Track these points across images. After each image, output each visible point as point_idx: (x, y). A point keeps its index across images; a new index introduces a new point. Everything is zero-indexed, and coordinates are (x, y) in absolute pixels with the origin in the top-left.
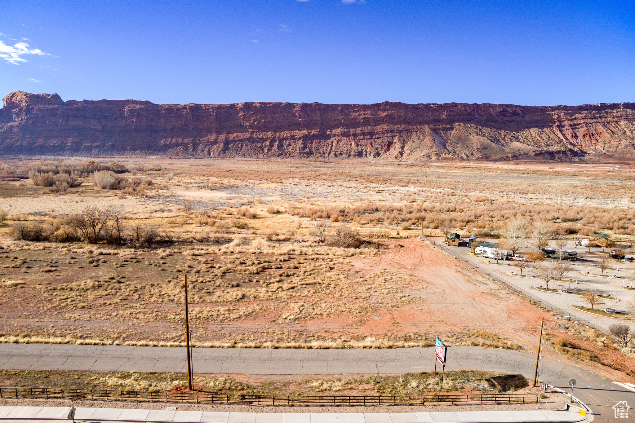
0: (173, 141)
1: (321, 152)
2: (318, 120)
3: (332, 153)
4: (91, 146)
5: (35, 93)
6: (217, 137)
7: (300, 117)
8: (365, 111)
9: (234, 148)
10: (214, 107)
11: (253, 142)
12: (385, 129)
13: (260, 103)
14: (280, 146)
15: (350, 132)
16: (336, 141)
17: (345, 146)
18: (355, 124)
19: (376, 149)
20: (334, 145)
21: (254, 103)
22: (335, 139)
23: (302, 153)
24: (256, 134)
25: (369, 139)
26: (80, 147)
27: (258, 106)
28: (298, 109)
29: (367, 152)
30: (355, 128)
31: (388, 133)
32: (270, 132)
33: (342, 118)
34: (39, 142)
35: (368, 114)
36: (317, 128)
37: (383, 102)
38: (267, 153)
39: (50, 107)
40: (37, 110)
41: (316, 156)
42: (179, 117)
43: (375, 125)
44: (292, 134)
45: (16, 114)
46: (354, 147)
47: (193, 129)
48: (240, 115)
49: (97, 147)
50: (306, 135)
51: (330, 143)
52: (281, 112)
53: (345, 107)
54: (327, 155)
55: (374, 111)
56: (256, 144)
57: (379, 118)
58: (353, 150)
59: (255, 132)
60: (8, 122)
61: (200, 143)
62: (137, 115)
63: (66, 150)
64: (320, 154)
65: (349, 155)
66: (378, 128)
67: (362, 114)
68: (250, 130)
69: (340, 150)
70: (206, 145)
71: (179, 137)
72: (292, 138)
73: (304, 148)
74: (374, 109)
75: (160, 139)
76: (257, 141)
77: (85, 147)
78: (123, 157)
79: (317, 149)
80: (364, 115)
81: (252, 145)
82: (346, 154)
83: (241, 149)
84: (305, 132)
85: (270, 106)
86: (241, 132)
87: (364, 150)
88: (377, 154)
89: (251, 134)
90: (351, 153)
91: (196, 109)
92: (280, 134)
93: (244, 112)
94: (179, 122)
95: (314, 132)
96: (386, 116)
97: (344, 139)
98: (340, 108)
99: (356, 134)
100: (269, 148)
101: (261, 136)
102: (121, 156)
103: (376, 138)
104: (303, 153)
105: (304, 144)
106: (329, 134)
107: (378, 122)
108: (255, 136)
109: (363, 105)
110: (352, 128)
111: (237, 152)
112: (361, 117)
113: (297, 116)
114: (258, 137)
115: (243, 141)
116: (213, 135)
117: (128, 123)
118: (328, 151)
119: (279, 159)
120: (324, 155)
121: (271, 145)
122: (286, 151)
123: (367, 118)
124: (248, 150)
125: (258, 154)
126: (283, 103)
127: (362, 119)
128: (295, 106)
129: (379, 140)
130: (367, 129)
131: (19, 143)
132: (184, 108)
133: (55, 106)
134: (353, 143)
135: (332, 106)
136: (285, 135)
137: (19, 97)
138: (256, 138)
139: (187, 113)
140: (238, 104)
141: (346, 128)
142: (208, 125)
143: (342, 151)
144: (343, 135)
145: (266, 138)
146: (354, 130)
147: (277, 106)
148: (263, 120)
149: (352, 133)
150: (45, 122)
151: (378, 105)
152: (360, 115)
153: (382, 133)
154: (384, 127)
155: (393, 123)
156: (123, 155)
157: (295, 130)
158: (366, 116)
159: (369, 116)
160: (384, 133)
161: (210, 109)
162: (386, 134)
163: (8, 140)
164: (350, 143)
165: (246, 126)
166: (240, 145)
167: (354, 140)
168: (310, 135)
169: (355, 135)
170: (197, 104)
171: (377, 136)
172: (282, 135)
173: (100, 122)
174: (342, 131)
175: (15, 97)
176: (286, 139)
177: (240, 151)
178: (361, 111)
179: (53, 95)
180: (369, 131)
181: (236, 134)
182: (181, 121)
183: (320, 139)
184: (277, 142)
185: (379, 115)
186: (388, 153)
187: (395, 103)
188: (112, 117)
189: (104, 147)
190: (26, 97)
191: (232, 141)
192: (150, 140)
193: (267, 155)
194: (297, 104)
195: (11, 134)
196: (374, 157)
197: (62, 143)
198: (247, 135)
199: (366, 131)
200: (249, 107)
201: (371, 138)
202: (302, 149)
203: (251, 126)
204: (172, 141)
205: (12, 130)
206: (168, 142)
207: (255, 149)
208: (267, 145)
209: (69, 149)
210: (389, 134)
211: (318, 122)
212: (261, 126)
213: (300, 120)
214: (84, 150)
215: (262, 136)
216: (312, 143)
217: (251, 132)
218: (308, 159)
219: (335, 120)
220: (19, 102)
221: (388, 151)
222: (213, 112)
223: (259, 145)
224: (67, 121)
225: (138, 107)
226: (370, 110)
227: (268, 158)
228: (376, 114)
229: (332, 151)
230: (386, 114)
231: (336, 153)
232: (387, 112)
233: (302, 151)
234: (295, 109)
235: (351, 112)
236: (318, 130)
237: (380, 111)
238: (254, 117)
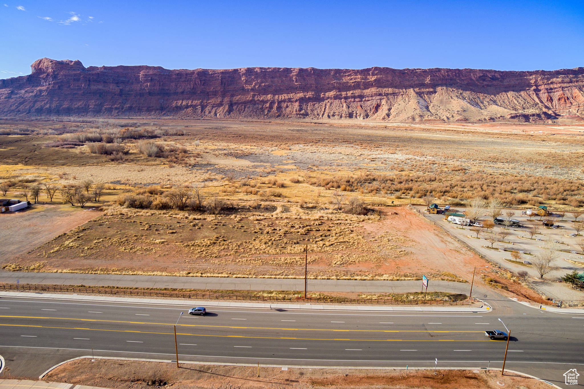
0: (184, 104)
1: (316, 113)
2: (313, 84)
3: (326, 115)
4: (111, 108)
5: (59, 60)
6: (223, 99)
7: (296, 81)
8: (356, 75)
9: (237, 110)
10: (219, 71)
11: (255, 105)
12: (374, 93)
13: (261, 68)
14: (279, 108)
15: (341, 95)
16: (329, 103)
17: (337, 108)
18: (347, 88)
19: (366, 111)
20: (327, 107)
21: (255, 68)
22: (328, 102)
23: (299, 114)
24: (257, 97)
25: (359, 101)
26: (102, 109)
27: (259, 71)
28: (295, 73)
29: (357, 114)
30: (346, 91)
31: (376, 96)
32: (270, 95)
33: (335, 82)
34: (66, 105)
35: (358, 78)
36: (312, 91)
37: (372, 68)
38: (267, 114)
39: (73, 72)
40: (62, 75)
41: (311, 117)
42: (188, 81)
43: (365, 88)
44: (289, 97)
45: (44, 79)
46: (345, 109)
47: (201, 92)
48: (242, 79)
49: (116, 108)
50: (302, 98)
51: (324, 105)
52: (280, 77)
53: (338, 72)
54: (321, 116)
55: (364, 75)
56: (257, 106)
57: (368, 82)
58: (344, 112)
59: (256, 95)
60: (37, 86)
61: (208, 105)
62: (151, 80)
63: (90, 111)
64: (314, 115)
65: (341, 117)
66: (367, 92)
68: (252, 93)
69: (332, 112)
70: (213, 107)
71: (188, 99)
72: (290, 100)
73: (301, 110)
74: (364, 74)
75: (172, 102)
76: (258, 103)
77: (106, 108)
78: (140, 117)
79: (312, 111)
80: (354, 79)
81: (253, 107)
82: (338, 115)
83: (244, 111)
84: (301, 95)
85: (269, 71)
86: (244, 95)
87: (354, 112)
88: (366, 115)
89: (253, 97)
90: (343, 115)
91: (203, 74)
92: (278, 97)
93: (246, 77)
94: (189, 86)
95: (309, 94)
96: (375, 80)
97: (337, 102)
98: (332, 73)
99: (347, 96)
100: (269, 110)
101: (262, 98)
103: (365, 101)
104: (300, 114)
105: (300, 106)
106: (323, 97)
107: (367, 85)
108: (256, 99)
109: (354, 70)
110: (344, 91)
111: (240, 114)
112: (352, 81)
113: (294, 81)
114: (258, 100)
115: (245, 103)
116: (219, 98)
117: (143, 87)
118: (322, 113)
119: (278, 121)
120: (318, 116)
121: (271, 107)
122: (284, 112)
123: (358, 82)
124: (250, 112)
125: (259, 115)
126: (281, 68)
127: (353, 83)
128: (292, 71)
129: (368, 102)
130: (357, 92)
131: (48, 106)
132: (193, 72)
133: (78, 72)
134: (345, 105)
135: (326, 70)
136: (283, 98)
137: (45, 64)
139: (196, 78)
140: (240, 70)
141: (339, 92)
142: (214, 88)
143: (334, 113)
144: (336, 97)
145: (266, 101)
146: (345, 93)
147: (276, 71)
148: (263, 84)
149: (343, 96)
150: (69, 86)
151: (368, 70)
152: (351, 79)
153: (371, 96)
154: (373, 90)
155: (381, 87)
156: (139, 116)
157: (292, 93)
158: (356, 80)
159: (359, 80)
160: (373, 96)
161: (216, 74)
162: (374, 97)
163: (38, 103)
164: (341, 105)
165: (248, 89)
166: (243, 107)
167: (346, 102)
168: (305, 97)
169: (346, 98)
170: (204, 69)
171: (367, 99)
172: (280, 98)
173: (118, 86)
174: (335, 94)
175: (42, 64)
176: (284, 101)
177: (243, 112)
178: (352, 75)
179: (75, 62)
180: (359, 94)
181: (239, 96)
182: (190, 85)
183: (315, 101)
184: (276, 105)
185: (369, 79)
186: (376, 115)
187: (384, 68)
188: (129, 81)
189: (122, 108)
190: (52, 64)
191: (235, 103)
192: (163, 102)
193: (267, 116)
194: (294, 69)
195: (41, 98)
196: (364, 119)
197: (85, 105)
198: (249, 97)
199: (357, 95)
200: (251, 72)
201: (361, 101)
202: (299, 111)
203: (252, 90)
204: (182, 103)
205: (41, 93)
206: (179, 104)
207: (257, 111)
208: (267, 107)
209: (92, 111)
210: (378, 97)
211: (313, 85)
212: (262, 89)
213: (296, 84)
214: (105, 112)
216: (308, 105)
217: (253, 95)
218: (304, 120)
219: (328, 84)
220: (46, 68)
221: (376, 113)
222: (218, 76)
223: (260, 106)
224: (89, 85)
225: (151, 72)
226: (360, 74)
227: (268, 119)
228: (366, 79)
229: (325, 112)
230: (375, 78)
231: (329, 114)
232: (376, 76)
233: (298, 112)
234: (292, 74)
235: (343, 76)
236: (313, 94)
237: (370, 75)
238: (255, 81)
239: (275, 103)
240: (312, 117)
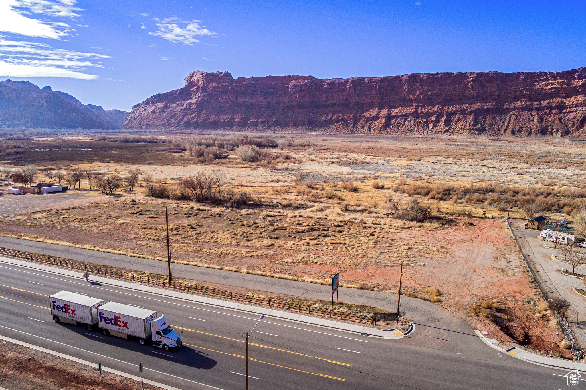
0: (334, 117)
1: (496, 128)
2: (495, 92)
3: (509, 130)
4: (257, 122)
5: (210, 72)
6: (379, 112)
7: (473, 89)
8: (554, 80)
9: (396, 124)
10: (377, 79)
11: (417, 118)
12: (579, 102)
13: (427, 74)
14: (448, 122)
15: (532, 105)
16: (515, 116)
17: (526, 122)
18: (541, 96)
19: (566, 126)
20: (512, 121)
21: (420, 74)
22: (514, 114)
24: (421, 109)
25: (557, 113)
26: (247, 123)
27: (425, 77)
28: (471, 79)
29: (552, 129)
30: (540, 100)
31: (583, 106)
32: (437, 106)
33: (524, 89)
34: (212, 118)
35: (558, 83)
36: (493, 100)
37: (579, 69)
38: (432, 129)
39: (222, 84)
40: (211, 88)
41: (489, 134)
42: (341, 91)
43: (568, 97)
44: (462, 108)
45: (194, 92)
46: (537, 124)
47: (355, 104)
48: (404, 87)
49: (262, 123)
50: (479, 109)
51: (507, 119)
52: (451, 84)
53: (530, 76)
54: (502, 132)
55: (566, 79)
56: (420, 119)
57: (572, 88)
58: (535, 127)
59: (420, 106)
60: (188, 100)
61: (361, 119)
62: (301, 91)
63: (235, 125)
64: (493, 130)
65: (530, 133)
66: (571, 100)
67: (550, 84)
68: (415, 104)
69: (518, 127)
70: (367, 121)
71: (340, 112)
72: (463, 112)
73: (476, 123)
74: (567, 77)
75: (322, 115)
76: (422, 116)
77: (251, 122)
78: (286, 132)
79: (491, 125)
80: (552, 85)
81: (415, 120)
82: (526, 131)
83: (404, 125)
84: (478, 105)
85: (438, 77)
86: (405, 107)
87: (549, 127)
88: (565, 131)
89: (416, 109)
90: (533, 131)
91: (359, 82)
92: (448, 108)
93: (409, 84)
94: (341, 97)
95: (489, 105)
96: (583, 85)
97: (526, 113)
98: (521, 78)
99: (540, 107)
100: (435, 124)
101: (427, 110)
102: (284, 132)
103: (566, 112)
104: (474, 130)
105: (475, 119)
106: (507, 108)
107: (572, 92)
108: (420, 111)
109: (552, 73)
110: (536, 101)
111: (398, 128)
112: (548, 87)
113: (469, 88)
114: (423, 112)
115: (406, 116)
116: (374, 110)
117: (291, 99)
118: (505, 128)
119: (446, 136)
120: (498, 132)
121: (437, 121)
122: (454, 127)
123: (557, 88)
124: (411, 126)
125: (421, 130)
126: (453, 73)
127: (549, 89)
128: (467, 76)
129: (571, 114)
130: (555, 101)
131: (195, 120)
132: (347, 82)
133: (226, 84)
134: (536, 118)
135: (513, 74)
136: (454, 109)
137: (197, 76)
138: (421, 113)
139: (350, 88)
140: (403, 76)
141: (529, 101)
142: (370, 99)
143: (522, 128)
144: (524, 108)
145: (432, 113)
146: (538, 103)
147: (447, 76)
148: (430, 93)
149: (535, 106)
150: (217, 99)
151: (573, 72)
152: (548, 85)
153: (576, 107)
154: (579, 98)
156: (285, 130)
157: (466, 103)
158: (555, 86)
159: (559, 85)
160: (578, 106)
161: (373, 82)
162: (580, 108)
163: (187, 116)
164: (532, 119)
165: (411, 100)
166: (403, 120)
167: (538, 114)
168: (483, 109)
169: (539, 109)
170: (359, 78)
171: (569, 110)
172: (450, 109)
173: (265, 99)
174: (524, 105)
175: (194, 77)
176: (455, 113)
177: (402, 127)
178: (549, 80)
179: (225, 73)
180: (558, 104)
181: (399, 108)
182: (343, 96)
183: (495, 113)
184: (445, 118)
185: (573, 84)
186: (580, 131)
188: (277, 93)
189: (268, 122)
190: (203, 76)
191: (394, 116)
192: (312, 116)
193: (432, 131)
194: (470, 74)
195: (190, 111)
196: (562, 136)
197: (231, 119)
198: (411, 110)
199: (555, 104)
200: (415, 79)
201: (561, 113)
202: (473, 125)
203: (415, 100)
204: (332, 116)
205: (190, 107)
206: (329, 118)
207: (419, 125)
208: (432, 121)
209: (237, 125)
211: (494, 94)
212: (428, 99)
213: (473, 92)
214: (250, 126)
216: (486, 118)
217: (416, 106)
218: (479, 137)
219: (515, 91)
220: (197, 80)
221: (581, 128)
222: (376, 85)
223: (424, 120)
224: (236, 97)
225: (301, 82)
226: (561, 78)
227: (432, 135)
228: (569, 83)
229: (509, 127)
230: (583, 82)
231: (514, 130)
232: (583, 80)
233: (472, 127)
234: (468, 80)
235: (536, 81)
236: (494, 104)
237: (575, 79)
238: (419, 89)
239: (444, 116)
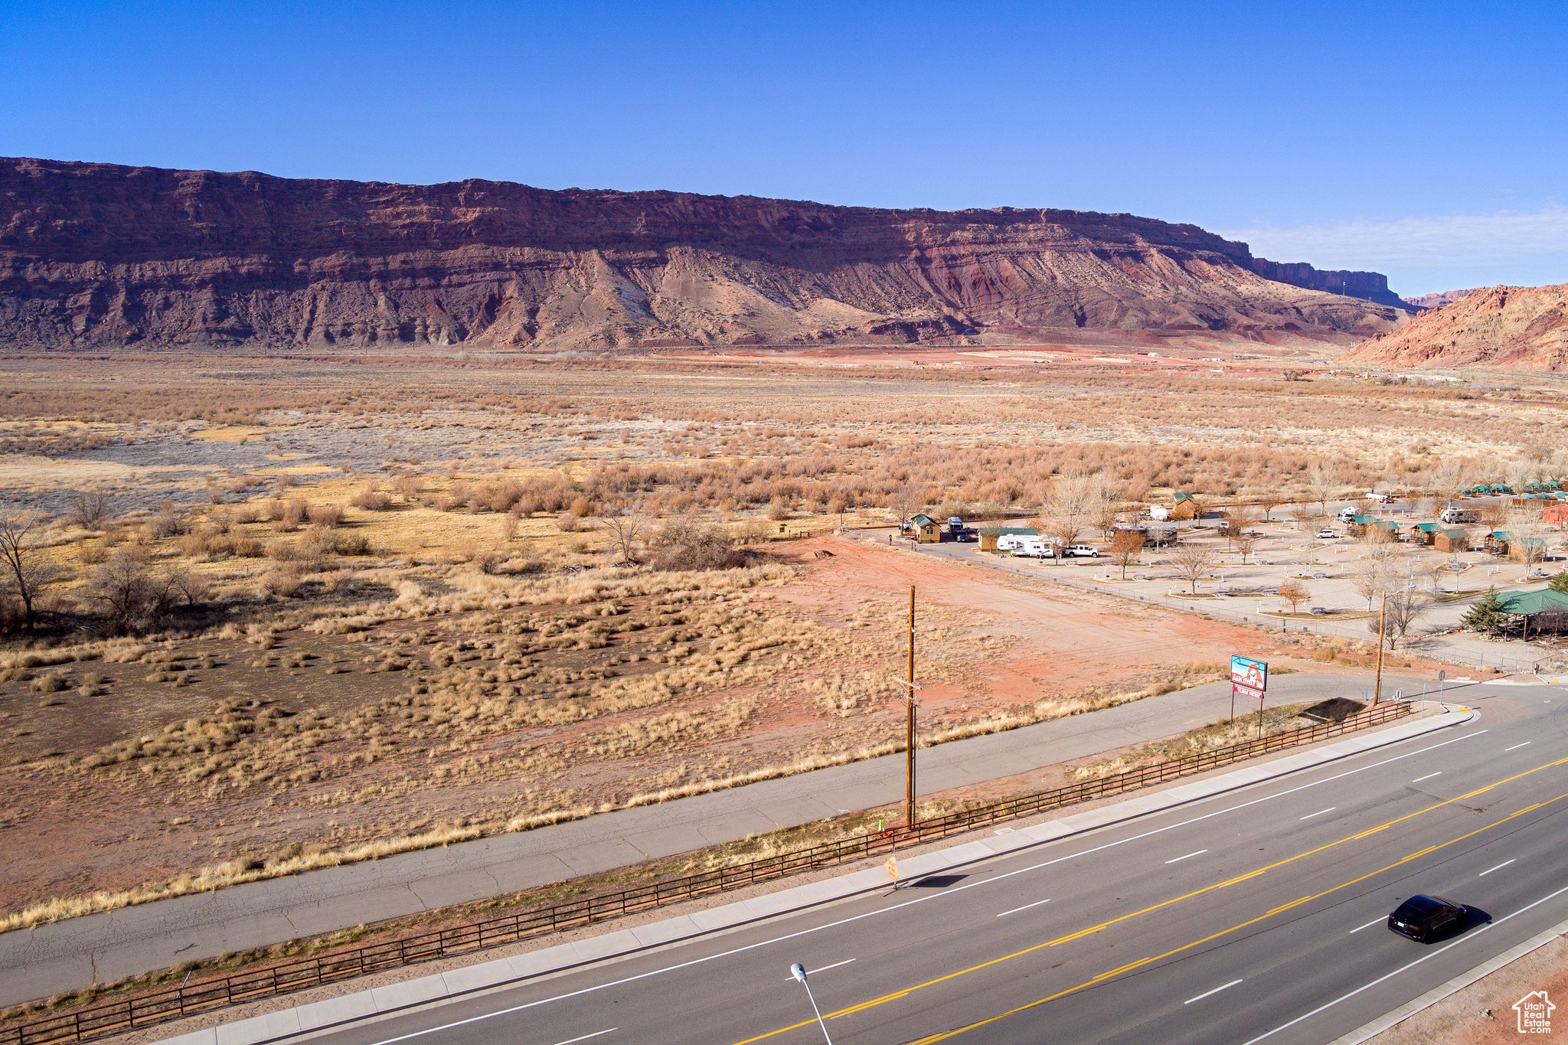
1: (280, 327)
2: (263, 229)
3: (318, 331)
7: (198, 216)
8: (412, 204)
11: (26, 296)
12: (476, 260)
13: (43, 163)
14: (135, 310)
15: (367, 266)
16: (326, 293)
17: (357, 309)
18: (387, 244)
19: (455, 317)
20: (321, 306)
21: (21, 164)
22: (323, 288)
23: (216, 330)
24: (36, 269)
25: (431, 287)
27: (35, 171)
28: (190, 189)
29: (426, 327)
30: (384, 253)
31: (484, 270)
32: (90, 264)
33: (340, 225)
35: (421, 213)
36: (260, 251)
37: (466, 182)
38: (86, 330)
41: (264, 341)
43: (446, 247)
44: (174, 270)
46: (386, 313)
50: (224, 274)
51: (306, 301)
52: (129, 199)
53: (349, 190)
54: (299, 337)
55: (439, 204)
56: (38, 301)
57: (455, 226)
58: (383, 321)
59: (29, 261)
64: (275, 332)
65: (374, 337)
66: (454, 257)
67: (402, 213)
68: (10, 255)
69: (340, 322)
72: (176, 282)
73: (222, 314)
74: (440, 199)
76: (40, 291)
79: (267, 318)
80: (408, 217)
81: (20, 305)
82: (363, 332)
84: (218, 264)
85: (83, 177)
87: (418, 322)
88: (457, 331)
89: (17, 269)
90: (379, 331)
92: (128, 270)
95: (249, 264)
96: (478, 221)
97: (353, 288)
98: (330, 193)
99: (388, 271)
100: (93, 316)
101: (56, 275)
103: (450, 285)
104: (220, 332)
105: (218, 302)
106: (301, 272)
107: (455, 237)
108: (30, 274)
109: (406, 187)
110: (376, 255)
113: (187, 215)
114: (43, 280)
118: (304, 325)
119: (135, 352)
120: (289, 337)
121: (99, 307)
122: (156, 324)
123: (421, 225)
124: (8, 325)
125: (48, 336)
127: (403, 227)
128: (178, 180)
129: (461, 289)
130: (422, 258)
134: (382, 300)
135: (308, 183)
136: (149, 274)
138: (36, 282)
141: (357, 255)
143: (349, 325)
144: (349, 274)
145: (76, 284)
146: (380, 259)
148: (61, 222)
149: (374, 269)
151: (451, 188)
152: (398, 216)
153: (469, 272)
154: (474, 252)
155: (499, 243)
157: (181, 257)
158: (415, 220)
159: (424, 218)
160: (474, 271)
162: (480, 275)
164: (371, 300)
167: (384, 289)
168: (236, 273)
169: (384, 276)
171: (455, 279)
172: (136, 274)
174: (344, 264)
176: (154, 284)
178: (400, 204)
180: (428, 264)
183: (273, 287)
184: (121, 298)
185: (456, 217)
186: (490, 329)
187: (503, 184)
193: (87, 338)
194: (187, 174)
196: (451, 342)
199: (420, 265)
201: (438, 286)
202: (214, 319)
203: (9, 240)
207: (37, 321)
208: (82, 307)
210: (490, 275)
211: (262, 233)
212: (53, 241)
213: (198, 225)
215: (62, 277)
216: (248, 300)
217: (14, 260)
218: (239, 350)
219: (318, 229)
221: (490, 323)
223: (53, 304)
226: (428, 202)
227: (90, 349)
228: (447, 215)
229: (315, 324)
230: (477, 214)
231: (331, 330)
232: (478, 209)
233: (213, 325)
234: (180, 190)
235: (369, 205)
236: (264, 260)
237: (459, 205)
238: (20, 209)
239: (117, 291)
240: (268, 340)
